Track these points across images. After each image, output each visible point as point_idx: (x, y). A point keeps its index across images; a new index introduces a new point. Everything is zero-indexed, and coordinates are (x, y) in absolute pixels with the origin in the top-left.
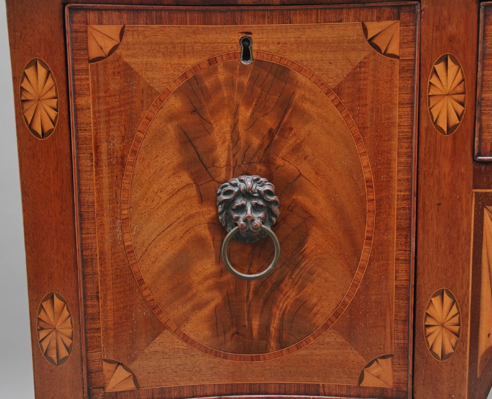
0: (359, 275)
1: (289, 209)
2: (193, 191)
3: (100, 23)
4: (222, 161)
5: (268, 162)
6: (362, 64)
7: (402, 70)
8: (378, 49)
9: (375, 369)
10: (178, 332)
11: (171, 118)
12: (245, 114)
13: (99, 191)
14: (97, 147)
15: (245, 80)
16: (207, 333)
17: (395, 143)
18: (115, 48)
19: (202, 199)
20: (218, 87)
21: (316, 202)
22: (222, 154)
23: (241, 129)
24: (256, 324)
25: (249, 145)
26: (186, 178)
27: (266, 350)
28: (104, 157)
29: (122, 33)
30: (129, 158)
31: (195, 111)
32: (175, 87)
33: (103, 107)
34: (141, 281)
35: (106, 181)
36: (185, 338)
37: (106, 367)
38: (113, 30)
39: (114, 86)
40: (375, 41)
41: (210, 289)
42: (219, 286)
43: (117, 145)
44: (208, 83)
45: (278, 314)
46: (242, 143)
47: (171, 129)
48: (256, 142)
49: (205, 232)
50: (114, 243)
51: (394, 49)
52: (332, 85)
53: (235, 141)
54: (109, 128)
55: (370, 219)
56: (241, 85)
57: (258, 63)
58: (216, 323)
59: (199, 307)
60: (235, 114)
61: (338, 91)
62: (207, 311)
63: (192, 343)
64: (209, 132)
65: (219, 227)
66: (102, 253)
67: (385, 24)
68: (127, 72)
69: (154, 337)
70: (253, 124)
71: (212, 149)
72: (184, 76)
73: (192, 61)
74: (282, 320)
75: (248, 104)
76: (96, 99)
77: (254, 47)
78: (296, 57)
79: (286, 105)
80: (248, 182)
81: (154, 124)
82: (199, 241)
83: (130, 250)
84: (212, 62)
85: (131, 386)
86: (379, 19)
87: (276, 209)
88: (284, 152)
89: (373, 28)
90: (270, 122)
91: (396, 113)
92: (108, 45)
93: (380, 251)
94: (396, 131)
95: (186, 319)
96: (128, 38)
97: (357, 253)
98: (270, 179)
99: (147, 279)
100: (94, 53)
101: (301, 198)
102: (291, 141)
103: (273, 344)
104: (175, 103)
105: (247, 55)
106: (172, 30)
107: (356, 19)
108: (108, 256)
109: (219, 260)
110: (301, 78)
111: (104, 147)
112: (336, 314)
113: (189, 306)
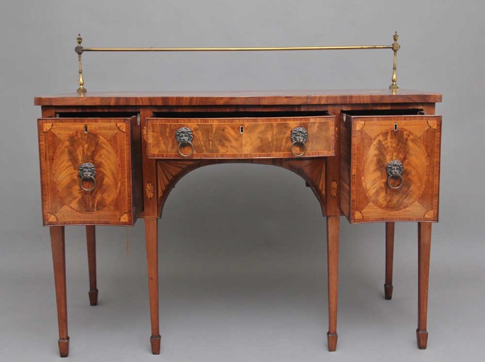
0: (118, 190)
1: (99, 172)
2: (72, 167)
3: (46, 123)
4: (80, 159)
5: (93, 159)
6: (117, 134)
7: (126, 136)
8: (120, 130)
9: (123, 217)
10: (68, 205)
11: (66, 147)
12: (86, 146)
13: (46, 166)
14: (46, 155)
15: (86, 138)
16: (77, 206)
17: (126, 155)
18: (50, 129)
19: (75, 169)
20: (78, 139)
21: (106, 170)
22: (80, 158)
23: (85, 150)
24: (90, 204)
25: (87, 155)
26: (70, 163)
27: (94, 211)
28: (48, 157)
29: (52, 125)
30: (55, 158)
31: (72, 145)
32: (67, 139)
33: (47, 145)
34: (58, 191)
35: (48, 164)
36: (71, 208)
37: (49, 214)
38: (50, 124)
39: (50, 139)
40: (120, 128)
41: (78, 193)
42: (80, 193)
43: (51, 154)
44: (76, 138)
45: (96, 201)
46: (85, 154)
47: (66, 150)
48: (89, 154)
49: (76, 177)
50: (51, 181)
51: (124, 130)
52: (109, 139)
53: (84, 153)
54: (49, 150)
55: (120, 175)
56: (85, 139)
57: (89, 133)
58: (79, 203)
59: (75, 198)
60: (83, 146)
61: (110, 140)
62: (77, 200)
63: (73, 209)
64: (76, 151)
65: (79, 176)
66: (47, 183)
67: (122, 124)
68: (54, 135)
69: (62, 207)
70: (88, 148)
71: (77, 156)
72: (69, 136)
73: (71, 132)
74: (98, 203)
75: (87, 144)
76: (45, 143)
77: (88, 129)
78: (99, 132)
79: (97, 144)
80: (87, 165)
81: (62, 149)
82: (74, 181)
83: (55, 183)
84: (77, 132)
85: (55, 220)
86: (120, 122)
87: (95, 172)
88: (97, 156)
89: (119, 125)
90: (93, 149)
91: (125, 147)
92: (49, 129)
93: (123, 184)
94: (125, 152)
95: (71, 202)
96: (54, 127)
97: (117, 184)
98: (93, 164)
99: (60, 191)
100: (45, 130)
101: (102, 169)
102: (99, 154)
103: (96, 209)
104: (67, 143)
105: (86, 130)
106: (66, 124)
107: (114, 122)
108: (49, 184)
109: (80, 186)
110: (100, 137)
111: (48, 155)
112: (112, 201)
113: (72, 198)
